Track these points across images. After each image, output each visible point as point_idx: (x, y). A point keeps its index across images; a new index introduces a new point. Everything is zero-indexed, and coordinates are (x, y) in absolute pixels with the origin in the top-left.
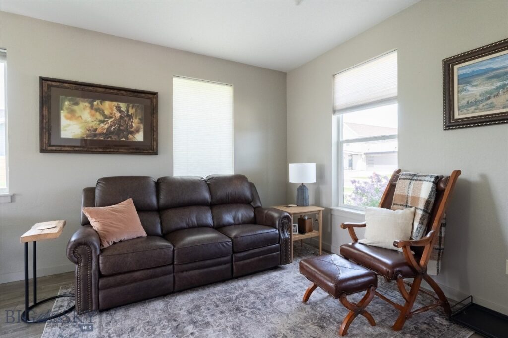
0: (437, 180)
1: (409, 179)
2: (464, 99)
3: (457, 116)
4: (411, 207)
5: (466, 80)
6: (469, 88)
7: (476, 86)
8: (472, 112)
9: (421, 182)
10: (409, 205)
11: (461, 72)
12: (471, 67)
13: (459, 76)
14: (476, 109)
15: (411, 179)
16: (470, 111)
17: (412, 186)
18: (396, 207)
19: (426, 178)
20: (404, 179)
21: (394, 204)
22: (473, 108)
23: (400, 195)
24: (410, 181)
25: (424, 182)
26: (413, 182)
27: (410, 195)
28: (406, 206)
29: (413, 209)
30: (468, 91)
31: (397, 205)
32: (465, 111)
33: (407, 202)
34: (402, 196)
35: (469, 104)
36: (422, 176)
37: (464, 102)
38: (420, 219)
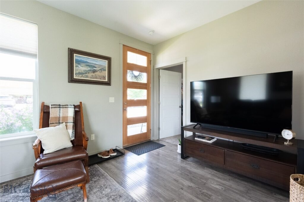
0: (75, 107)
1: (58, 107)
2: (77, 70)
3: (75, 77)
4: (62, 123)
5: (79, 62)
6: (79, 66)
7: (82, 66)
8: (81, 77)
9: (67, 109)
10: (61, 122)
11: (77, 58)
12: (81, 58)
13: (76, 59)
14: (82, 76)
15: (60, 108)
16: (80, 76)
17: (61, 111)
18: (52, 125)
19: (69, 106)
20: (55, 108)
21: (51, 124)
22: (81, 75)
23: (54, 117)
24: (59, 108)
25: (69, 108)
26: (61, 109)
27: (61, 116)
28: (59, 123)
29: (64, 123)
30: (79, 67)
31: (53, 123)
32: (78, 76)
33: (59, 121)
34: (56, 118)
35: (79, 73)
36: (65, 105)
37: (78, 72)
38: (73, 127)
